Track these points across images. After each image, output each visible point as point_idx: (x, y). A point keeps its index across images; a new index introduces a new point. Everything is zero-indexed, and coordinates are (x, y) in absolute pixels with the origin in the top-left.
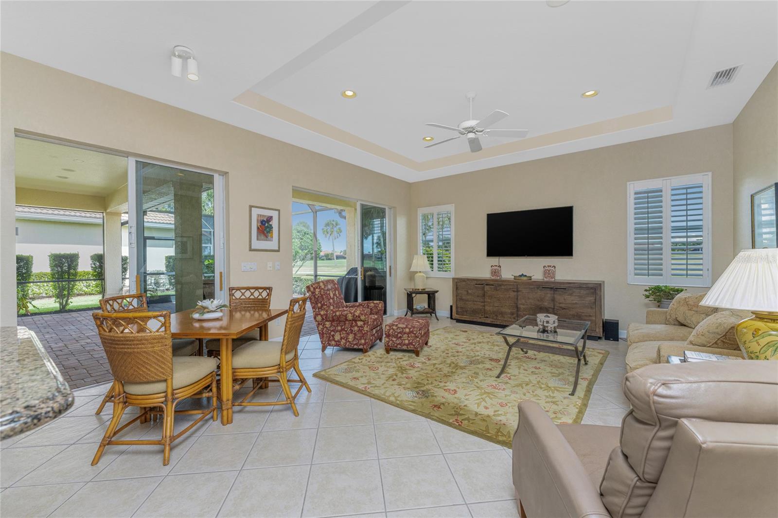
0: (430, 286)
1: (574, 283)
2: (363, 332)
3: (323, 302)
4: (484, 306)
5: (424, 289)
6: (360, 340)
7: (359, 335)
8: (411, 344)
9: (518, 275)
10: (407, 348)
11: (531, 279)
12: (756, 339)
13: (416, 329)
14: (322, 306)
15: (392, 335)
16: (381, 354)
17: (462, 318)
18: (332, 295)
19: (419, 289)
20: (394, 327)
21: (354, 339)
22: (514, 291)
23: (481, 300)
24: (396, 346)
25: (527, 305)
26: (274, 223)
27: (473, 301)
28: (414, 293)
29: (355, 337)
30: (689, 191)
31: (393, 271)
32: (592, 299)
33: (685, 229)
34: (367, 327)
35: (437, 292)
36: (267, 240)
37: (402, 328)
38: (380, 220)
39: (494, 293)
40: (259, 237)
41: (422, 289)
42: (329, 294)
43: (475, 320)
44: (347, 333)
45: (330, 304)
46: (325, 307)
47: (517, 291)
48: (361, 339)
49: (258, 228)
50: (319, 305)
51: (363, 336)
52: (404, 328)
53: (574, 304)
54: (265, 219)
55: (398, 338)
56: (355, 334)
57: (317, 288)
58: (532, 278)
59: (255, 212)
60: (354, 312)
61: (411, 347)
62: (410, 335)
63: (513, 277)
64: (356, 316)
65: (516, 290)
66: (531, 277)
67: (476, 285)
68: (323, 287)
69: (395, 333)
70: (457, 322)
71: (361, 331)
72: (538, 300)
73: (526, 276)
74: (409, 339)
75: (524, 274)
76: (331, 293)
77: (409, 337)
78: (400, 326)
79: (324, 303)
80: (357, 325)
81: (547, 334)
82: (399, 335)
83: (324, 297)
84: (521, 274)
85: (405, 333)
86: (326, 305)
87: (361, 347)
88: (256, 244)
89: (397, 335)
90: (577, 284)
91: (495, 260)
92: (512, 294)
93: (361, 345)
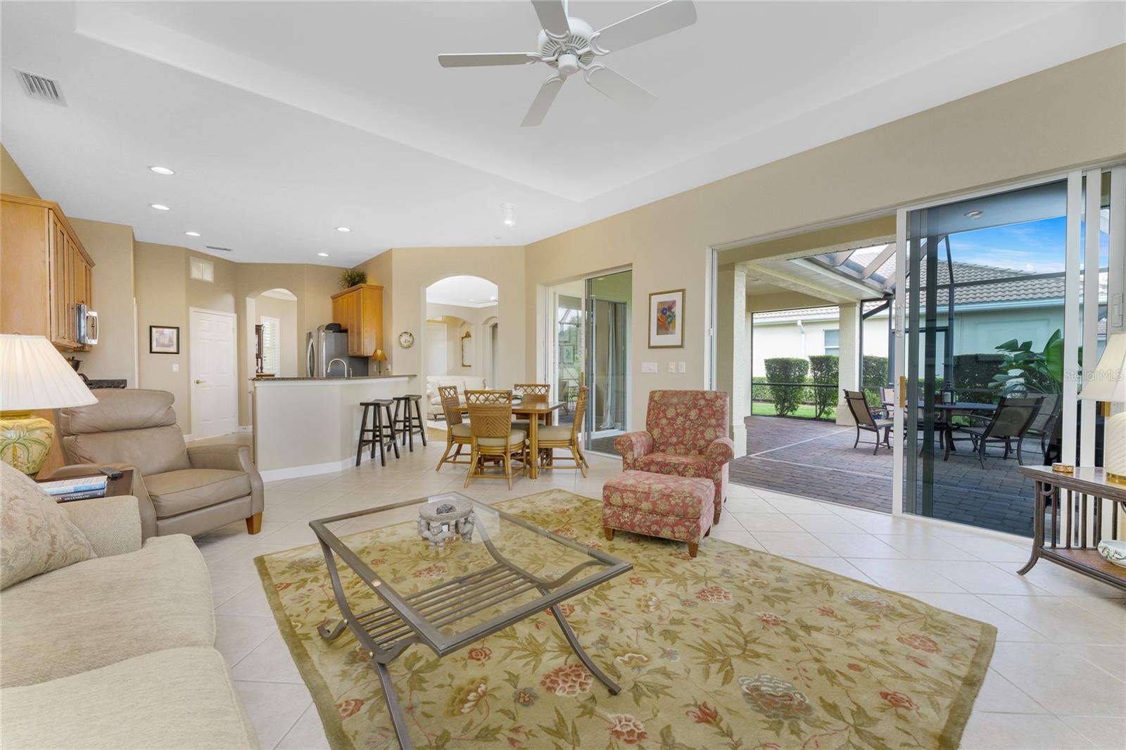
26: (678, 310)
36: (667, 334)
40: (660, 331)
49: (658, 320)
54: (666, 307)
59: (656, 300)
88: (657, 340)
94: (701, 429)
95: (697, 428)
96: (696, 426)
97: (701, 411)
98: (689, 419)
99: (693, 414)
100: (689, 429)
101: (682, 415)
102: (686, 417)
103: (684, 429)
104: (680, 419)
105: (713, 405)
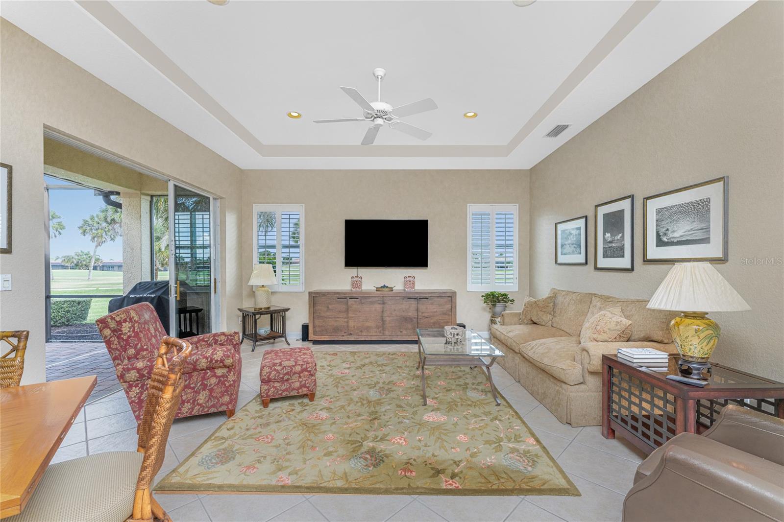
0: (277, 303)
1: (435, 293)
2: (227, 384)
3: (139, 346)
4: (348, 322)
5: (268, 308)
6: (221, 397)
7: (218, 390)
8: (304, 386)
9: (380, 286)
10: (298, 393)
11: (392, 291)
12: (697, 334)
13: (310, 365)
14: (138, 353)
15: (275, 379)
16: (256, 412)
17: (321, 338)
18: (153, 331)
19: (261, 309)
20: (278, 368)
21: (210, 398)
22: (379, 304)
23: (345, 316)
24: (281, 394)
25: (393, 317)
27: (335, 317)
28: (258, 313)
29: (210, 395)
30: (507, 216)
31: (219, 285)
32: (449, 306)
33: (504, 246)
34: (234, 374)
35: (288, 310)
37: (291, 367)
38: (189, 213)
39: (359, 307)
41: (265, 308)
42: (149, 329)
43: (336, 339)
44: (196, 392)
45: (154, 347)
46: (145, 353)
47: (383, 304)
48: (223, 395)
50: (132, 351)
51: (227, 391)
52: (294, 366)
53: (435, 312)
55: (282, 381)
56: (211, 390)
57: (125, 321)
58: (394, 289)
60: (212, 354)
61: (304, 391)
62: (302, 375)
63: (375, 289)
64: (217, 361)
65: (382, 302)
66: (392, 288)
67: (339, 299)
68: (136, 318)
69: (279, 376)
70: (313, 344)
71: (223, 383)
72: (403, 311)
73: (387, 287)
74: (301, 380)
75: (386, 285)
76: (151, 327)
77: (300, 377)
78: (286, 363)
79: (142, 347)
80: (215, 376)
81: (458, 347)
82: (286, 377)
83: (141, 335)
84: (383, 285)
85: (295, 373)
86: (147, 350)
87: (224, 408)
89: (283, 378)
90: (436, 294)
91: (353, 271)
92: (378, 307)
93: (222, 404)
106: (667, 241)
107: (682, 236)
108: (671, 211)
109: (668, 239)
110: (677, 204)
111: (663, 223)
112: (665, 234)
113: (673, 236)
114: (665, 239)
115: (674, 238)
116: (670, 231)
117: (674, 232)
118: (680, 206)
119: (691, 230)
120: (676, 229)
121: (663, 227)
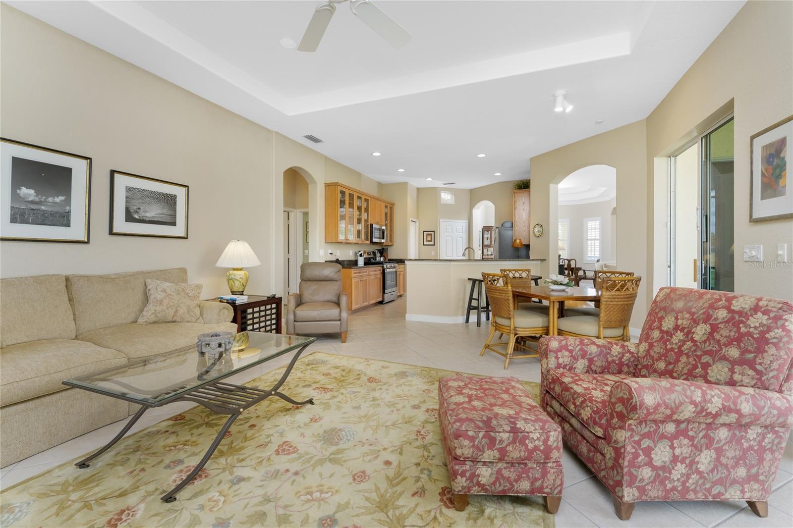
94: (706, 359)
95: (699, 357)
96: (699, 353)
97: (714, 328)
98: (692, 340)
99: (700, 332)
100: (687, 354)
101: (682, 330)
102: (689, 333)
103: (680, 353)
104: (680, 335)
105: (742, 322)
106: (138, 218)
107: (153, 217)
108: (143, 194)
109: (140, 217)
110: (150, 190)
111: (134, 201)
112: (136, 212)
113: (145, 215)
114: (136, 216)
115: (146, 217)
116: (142, 210)
117: (146, 212)
118: (154, 193)
119: (162, 214)
120: (147, 210)
121: (134, 205)
